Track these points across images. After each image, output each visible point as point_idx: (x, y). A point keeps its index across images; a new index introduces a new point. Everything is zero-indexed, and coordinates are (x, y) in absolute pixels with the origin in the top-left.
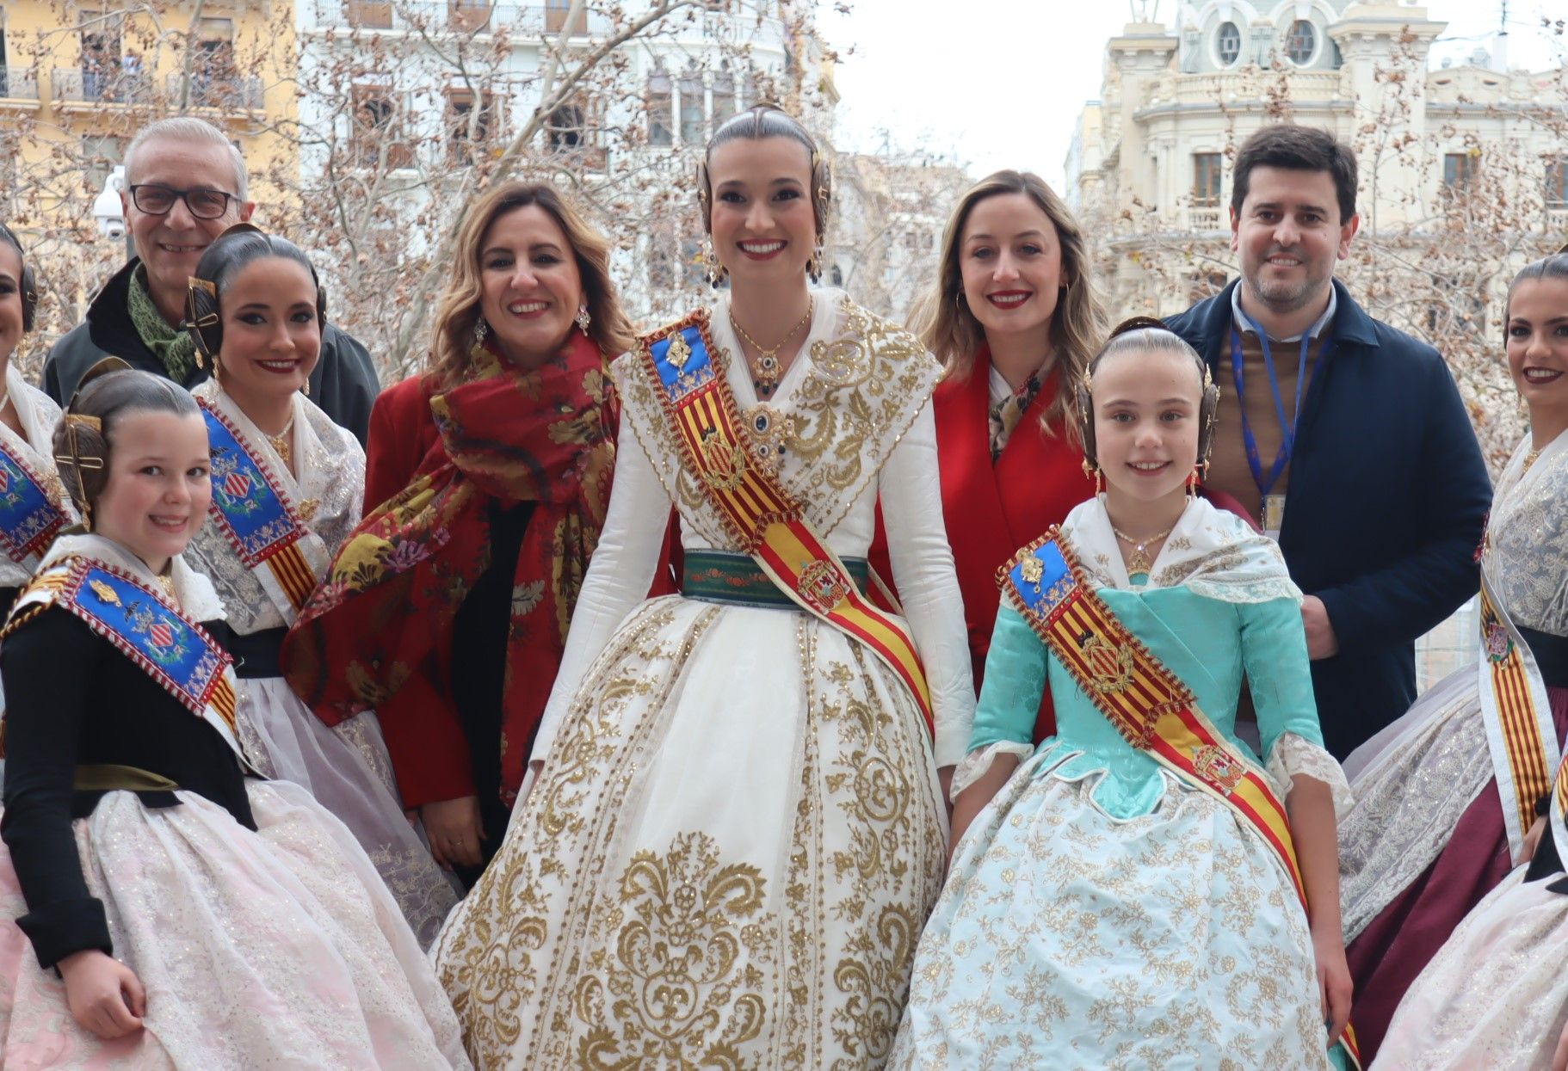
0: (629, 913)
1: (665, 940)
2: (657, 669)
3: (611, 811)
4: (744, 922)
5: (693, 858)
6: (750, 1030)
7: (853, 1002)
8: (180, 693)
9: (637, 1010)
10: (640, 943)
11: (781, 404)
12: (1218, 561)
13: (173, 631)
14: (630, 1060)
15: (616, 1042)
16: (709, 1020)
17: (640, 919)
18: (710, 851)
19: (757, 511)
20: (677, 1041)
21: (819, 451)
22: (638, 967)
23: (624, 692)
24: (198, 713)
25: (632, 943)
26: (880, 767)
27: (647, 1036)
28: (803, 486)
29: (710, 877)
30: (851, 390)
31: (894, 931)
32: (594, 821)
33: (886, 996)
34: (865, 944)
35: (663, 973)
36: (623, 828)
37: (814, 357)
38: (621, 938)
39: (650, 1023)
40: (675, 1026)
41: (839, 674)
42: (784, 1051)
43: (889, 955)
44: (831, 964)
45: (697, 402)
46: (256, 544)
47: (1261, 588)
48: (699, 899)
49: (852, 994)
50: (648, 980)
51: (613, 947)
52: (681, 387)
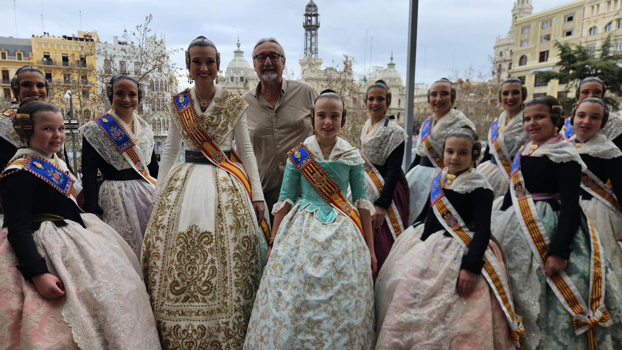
0: (179, 249)
1: (190, 254)
2: (179, 183)
3: (172, 222)
4: (209, 247)
5: (194, 232)
6: (213, 275)
7: (237, 263)
8: (63, 192)
9: (184, 274)
10: (183, 257)
11: (207, 114)
12: (346, 154)
13: (59, 175)
14: (184, 288)
15: (179, 284)
16: (203, 274)
17: (182, 250)
18: (197, 229)
19: (201, 139)
20: (195, 280)
21: (217, 125)
22: (183, 263)
23: (172, 190)
24: (68, 197)
25: (180, 257)
26: (238, 202)
27: (188, 280)
28: (213, 134)
29: (198, 236)
30: (225, 110)
31: (246, 243)
32: (168, 225)
33: (246, 260)
34: (238, 248)
35: (190, 263)
36: (176, 226)
37: (216, 102)
38: (177, 256)
39: (188, 277)
40: (195, 277)
41: (225, 180)
42: (223, 279)
43: (245, 249)
44: (232, 254)
45: (186, 112)
46: (123, 147)
47: (356, 161)
48: (196, 242)
49: (237, 262)
50: (186, 266)
51: (176, 259)
52: (182, 108)
